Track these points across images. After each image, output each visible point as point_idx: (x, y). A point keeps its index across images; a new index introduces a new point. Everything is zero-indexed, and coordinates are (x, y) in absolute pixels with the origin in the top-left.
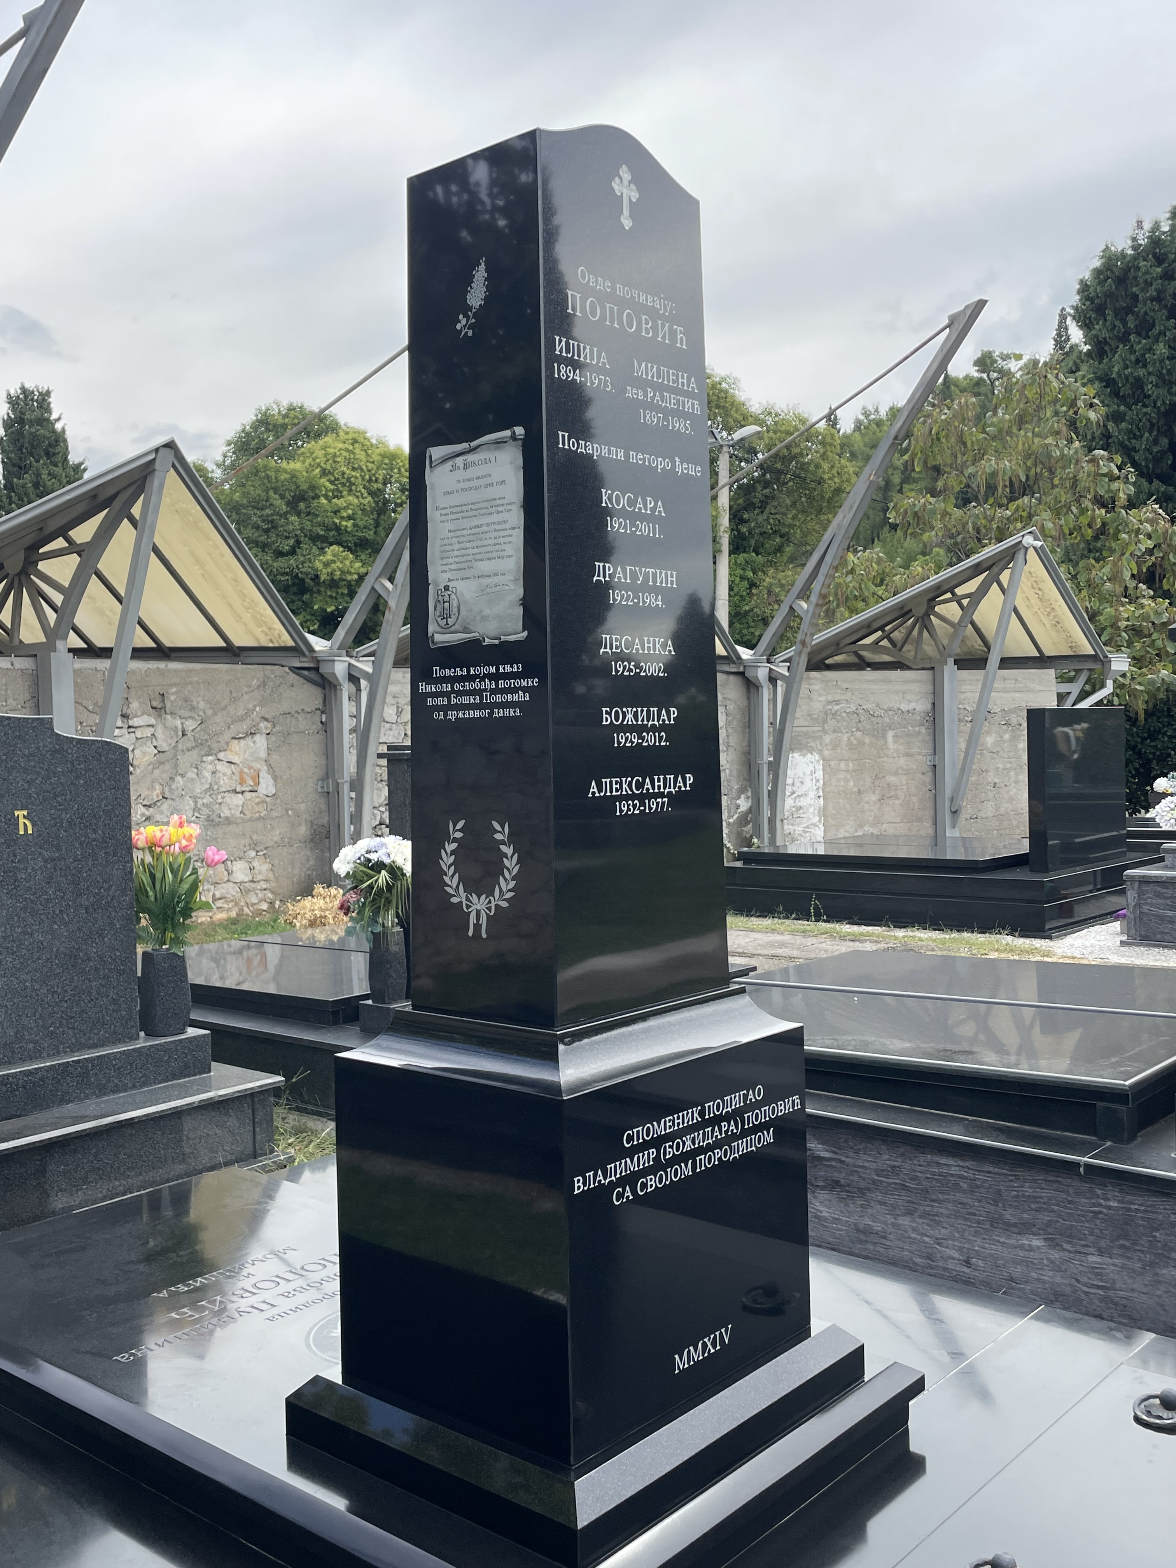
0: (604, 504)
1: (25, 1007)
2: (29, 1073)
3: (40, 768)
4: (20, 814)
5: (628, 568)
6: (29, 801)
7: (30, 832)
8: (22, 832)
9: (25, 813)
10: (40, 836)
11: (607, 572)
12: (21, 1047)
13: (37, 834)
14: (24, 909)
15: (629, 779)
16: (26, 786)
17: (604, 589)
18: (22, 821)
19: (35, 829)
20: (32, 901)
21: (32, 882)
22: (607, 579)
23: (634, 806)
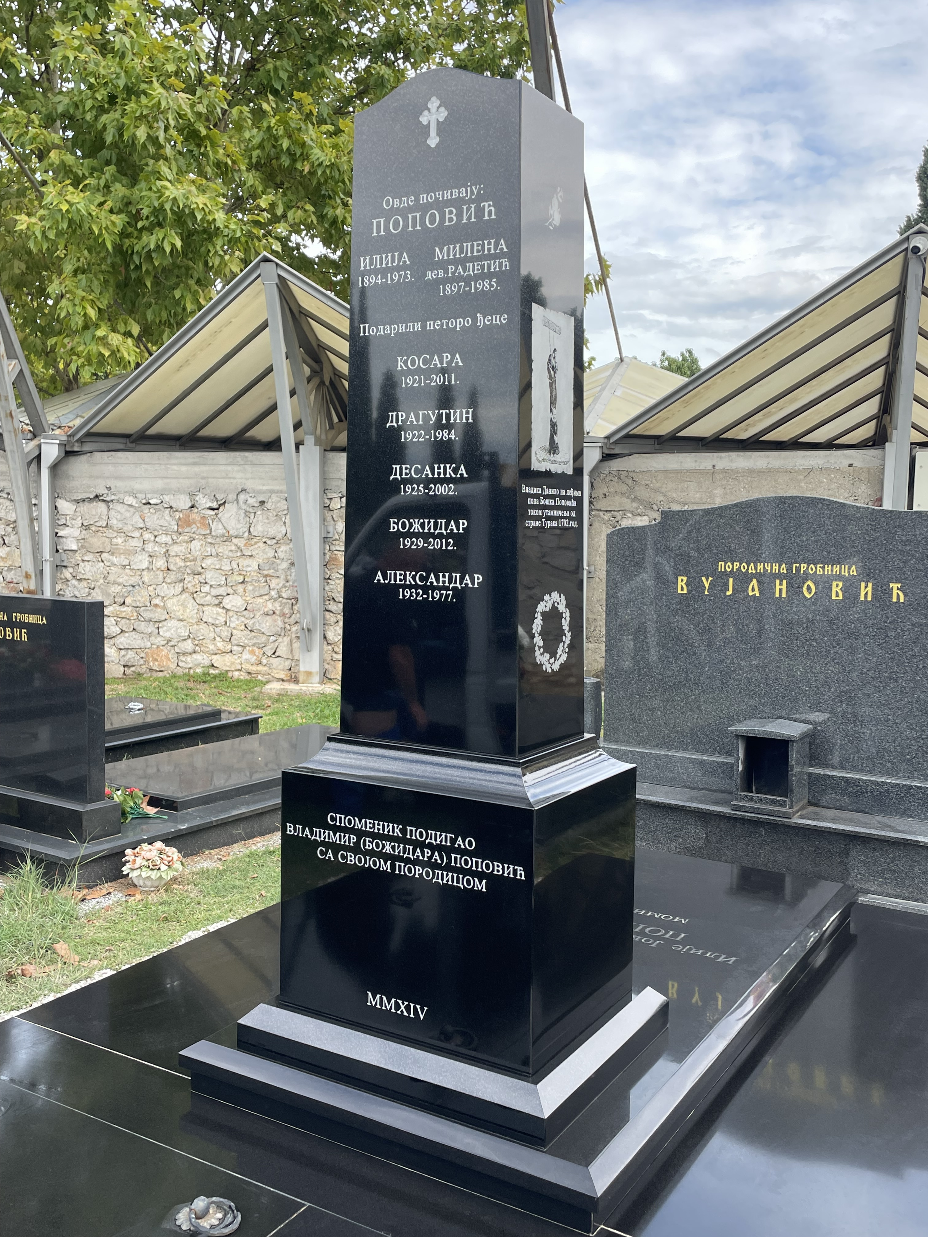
0: (399, 368)
1: (886, 734)
2: (877, 784)
3: (916, 551)
4: (895, 586)
5: (421, 413)
6: (903, 577)
7: (902, 600)
8: (895, 600)
9: (899, 585)
10: (910, 605)
11: (400, 419)
12: (881, 764)
13: (908, 604)
14: (892, 659)
15: (414, 573)
16: (901, 565)
17: (396, 432)
18: (895, 592)
19: (906, 599)
20: (899, 655)
21: (901, 640)
22: (400, 423)
23: (417, 594)
